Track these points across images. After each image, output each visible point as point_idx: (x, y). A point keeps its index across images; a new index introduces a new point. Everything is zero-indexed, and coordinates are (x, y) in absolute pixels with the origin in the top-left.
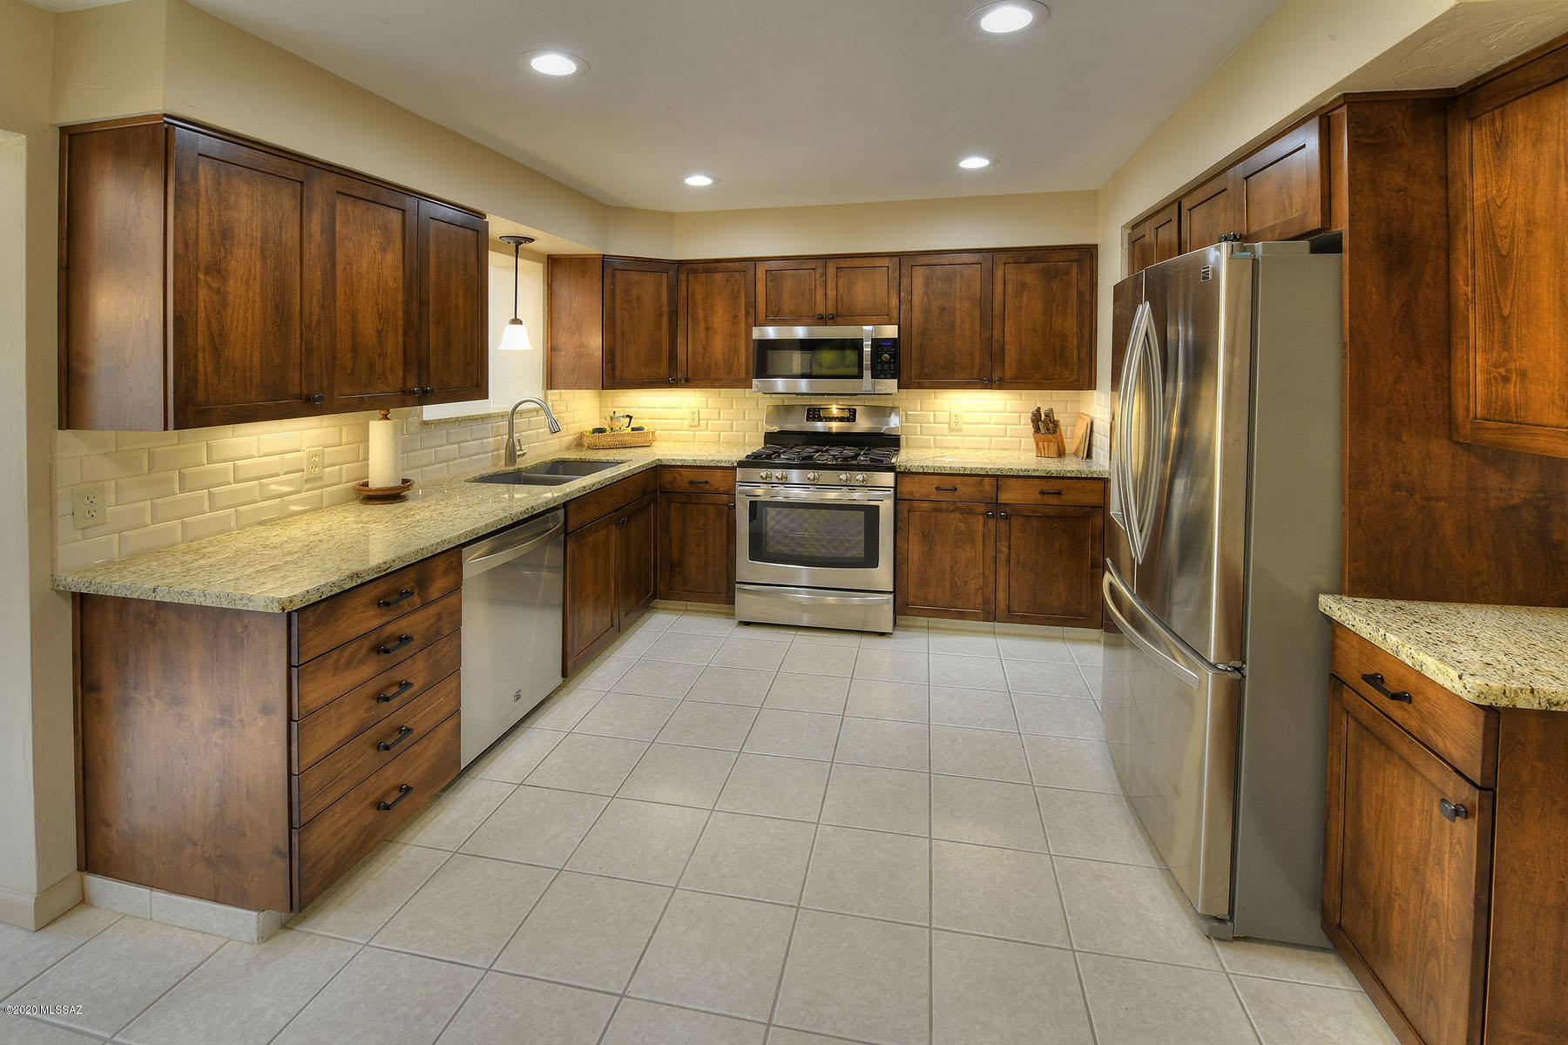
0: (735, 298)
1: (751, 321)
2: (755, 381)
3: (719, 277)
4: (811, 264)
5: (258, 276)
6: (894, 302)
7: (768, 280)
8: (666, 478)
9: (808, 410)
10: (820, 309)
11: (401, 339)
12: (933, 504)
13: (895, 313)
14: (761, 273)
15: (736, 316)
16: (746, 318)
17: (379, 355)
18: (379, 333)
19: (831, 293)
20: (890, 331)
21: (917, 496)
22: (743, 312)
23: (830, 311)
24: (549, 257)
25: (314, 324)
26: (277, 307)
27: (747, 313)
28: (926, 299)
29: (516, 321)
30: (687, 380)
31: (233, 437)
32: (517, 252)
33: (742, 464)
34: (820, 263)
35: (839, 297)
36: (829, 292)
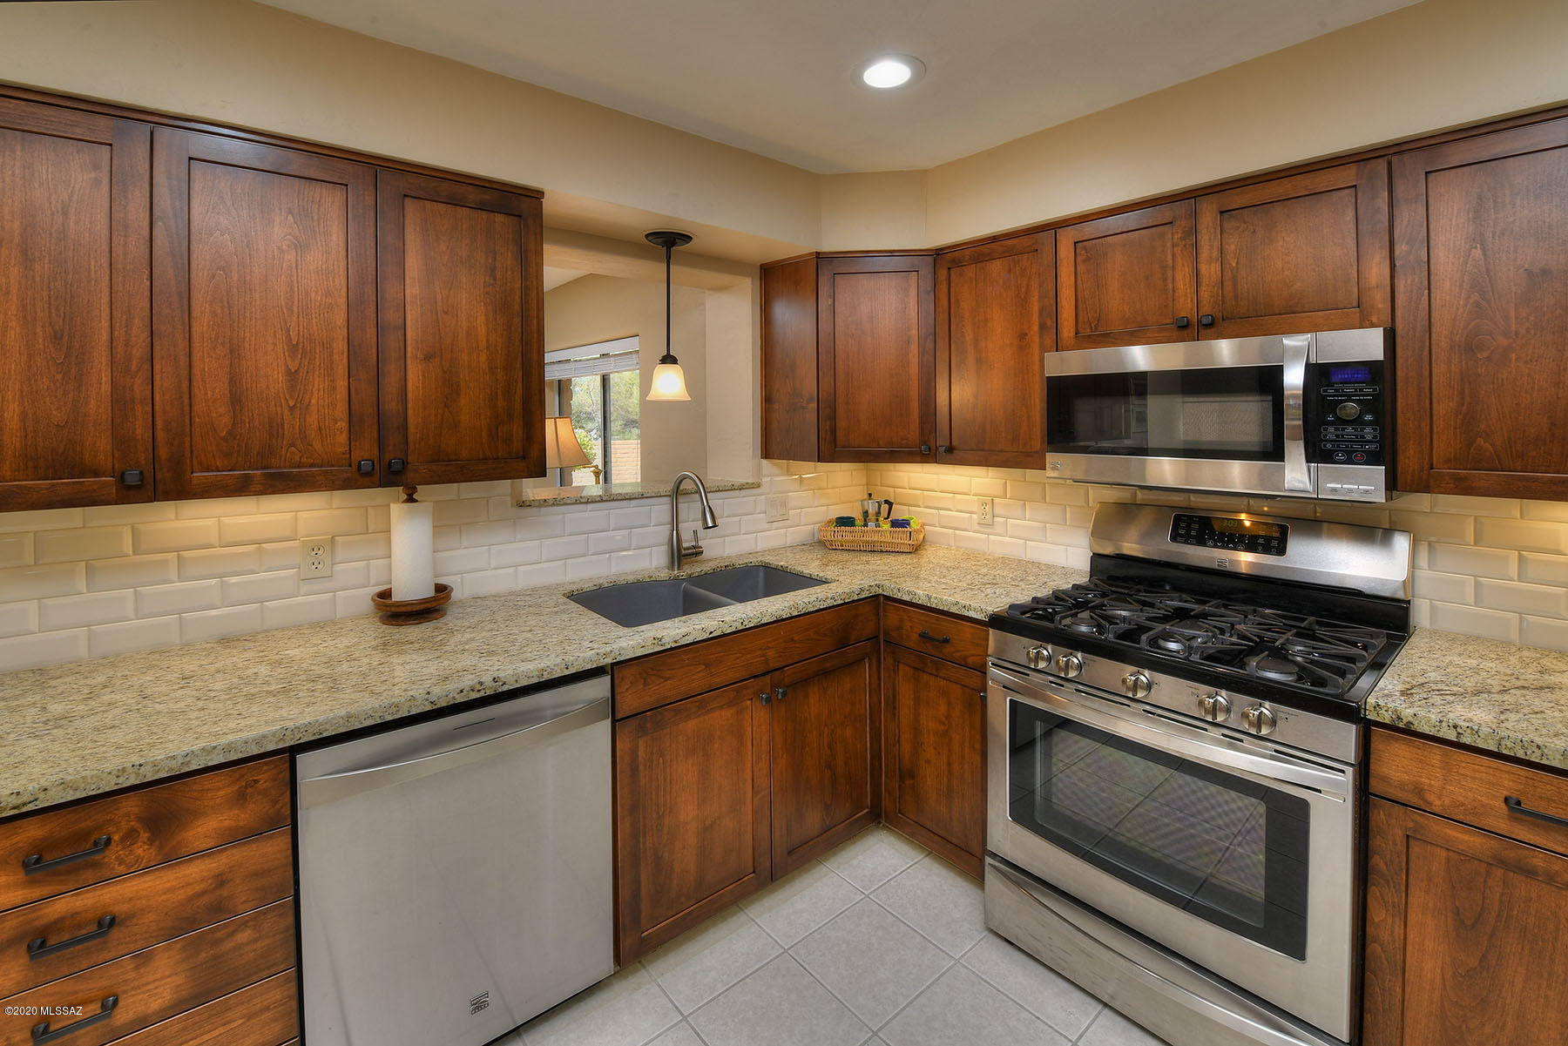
0: (1023, 302)
1: (1049, 340)
2: (1051, 458)
3: (996, 267)
4: (1165, 213)
5: (14, 290)
6: (1377, 270)
7: (1079, 259)
8: (892, 618)
9: (1178, 519)
10: (1186, 307)
11: (342, 384)
12: (1494, 844)
13: (1380, 300)
14: (1066, 251)
15: (1022, 336)
16: (1041, 336)
17: (292, 409)
18: (292, 376)
19: (1210, 270)
20: (1366, 344)
21: (1437, 804)
22: (1036, 328)
23: (1207, 309)
24: (762, 267)
25: (135, 362)
26: (57, 337)
27: (1042, 327)
28: (1477, 253)
29: (669, 359)
30: (950, 450)
31: (177, 519)
32: (669, 258)
33: (997, 621)
34: (1181, 208)
35: (1228, 275)
36: (1203, 268)
